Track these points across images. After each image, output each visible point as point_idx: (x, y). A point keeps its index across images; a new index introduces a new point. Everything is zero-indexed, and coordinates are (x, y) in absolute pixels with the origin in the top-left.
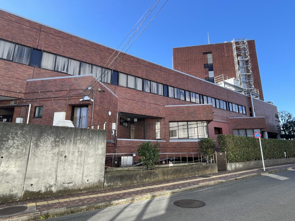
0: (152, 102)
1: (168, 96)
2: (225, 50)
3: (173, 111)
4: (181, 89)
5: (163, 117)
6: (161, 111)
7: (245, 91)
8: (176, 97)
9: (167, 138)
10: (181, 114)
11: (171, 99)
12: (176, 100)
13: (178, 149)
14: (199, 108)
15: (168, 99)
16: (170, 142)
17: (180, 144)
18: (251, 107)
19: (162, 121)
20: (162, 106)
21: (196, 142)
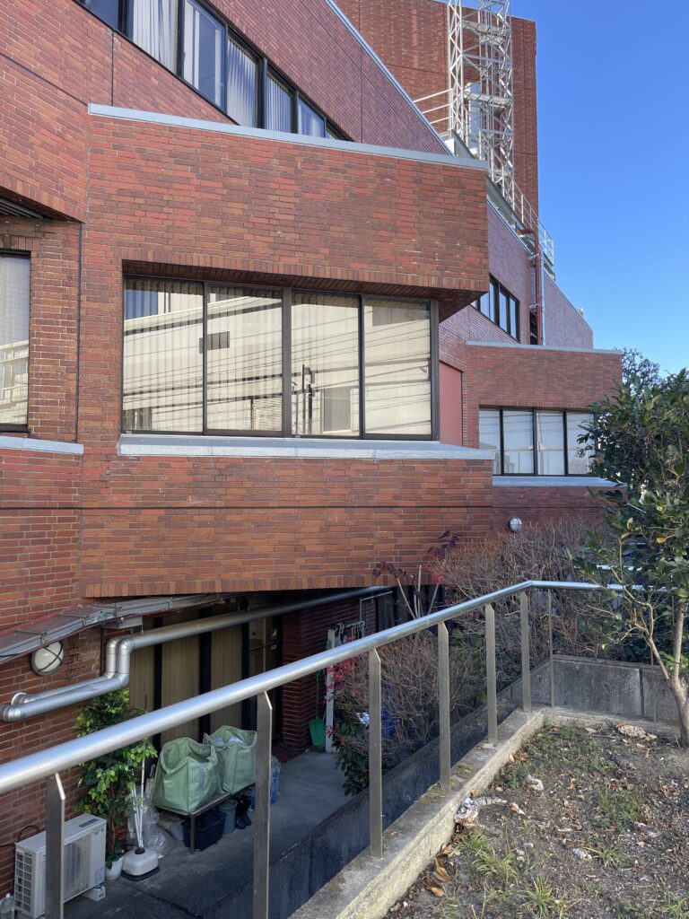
1: (124, 28)
2: (415, 36)
3: (170, 173)
4: (238, 29)
5: (57, 205)
6: (44, 145)
7: (517, 228)
8: (191, 72)
9: (101, 419)
10: (237, 210)
11: (155, 69)
12: (195, 99)
13: (202, 525)
14: (392, 178)
15: (121, 57)
16: (124, 458)
17: (219, 479)
18: (538, 309)
19: (51, 248)
20: (63, 96)
21: (354, 460)
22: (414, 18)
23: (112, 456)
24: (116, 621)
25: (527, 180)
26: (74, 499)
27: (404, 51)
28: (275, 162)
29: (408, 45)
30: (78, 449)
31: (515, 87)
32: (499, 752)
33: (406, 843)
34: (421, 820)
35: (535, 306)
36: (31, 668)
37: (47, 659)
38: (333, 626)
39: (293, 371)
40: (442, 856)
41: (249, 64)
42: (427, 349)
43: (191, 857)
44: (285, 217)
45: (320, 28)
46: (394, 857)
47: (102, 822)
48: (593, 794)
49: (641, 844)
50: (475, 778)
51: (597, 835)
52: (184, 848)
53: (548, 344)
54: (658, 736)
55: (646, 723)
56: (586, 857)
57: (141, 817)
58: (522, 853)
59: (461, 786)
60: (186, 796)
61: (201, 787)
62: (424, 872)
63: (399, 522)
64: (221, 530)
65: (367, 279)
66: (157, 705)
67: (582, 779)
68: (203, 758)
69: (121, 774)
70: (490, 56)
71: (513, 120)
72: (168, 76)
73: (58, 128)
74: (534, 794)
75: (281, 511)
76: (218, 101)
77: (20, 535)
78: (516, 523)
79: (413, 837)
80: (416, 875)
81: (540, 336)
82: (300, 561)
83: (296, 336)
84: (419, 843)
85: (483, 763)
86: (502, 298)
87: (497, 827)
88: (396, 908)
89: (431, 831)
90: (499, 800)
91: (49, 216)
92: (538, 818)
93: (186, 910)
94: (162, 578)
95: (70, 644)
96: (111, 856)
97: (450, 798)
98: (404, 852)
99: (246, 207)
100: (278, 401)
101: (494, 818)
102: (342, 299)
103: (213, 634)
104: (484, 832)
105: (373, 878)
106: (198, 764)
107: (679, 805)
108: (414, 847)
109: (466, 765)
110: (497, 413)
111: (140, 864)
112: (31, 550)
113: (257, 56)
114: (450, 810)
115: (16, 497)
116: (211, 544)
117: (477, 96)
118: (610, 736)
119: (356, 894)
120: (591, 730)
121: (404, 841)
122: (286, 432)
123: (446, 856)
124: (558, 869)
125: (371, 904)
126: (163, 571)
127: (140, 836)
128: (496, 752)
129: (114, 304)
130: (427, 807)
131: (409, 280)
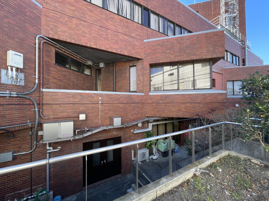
0: (120, 31)
1: (149, 26)
2: (212, 8)
3: (157, 48)
4: (170, 20)
5: (139, 57)
6: (137, 48)
7: (239, 41)
8: (161, 30)
9: (147, 89)
10: (168, 51)
11: (155, 31)
12: (162, 34)
13: (163, 106)
14: (200, 38)
15: (149, 31)
16: (150, 95)
17: (165, 98)
18: (245, 58)
19: (139, 64)
20: (140, 40)
21: (192, 94)
22: (212, 4)
23: (148, 95)
24: (149, 120)
25: (243, 30)
26: (143, 101)
27: (210, 12)
28: (175, 41)
29: (211, 11)
30: (143, 94)
31: (239, 11)
32: (211, 160)
33: (178, 176)
34: (184, 171)
35: (244, 57)
36: (137, 126)
37: (140, 125)
38: (190, 124)
39: (180, 79)
40: (188, 180)
41: (172, 25)
42: (209, 71)
43: (162, 158)
44: (177, 51)
45: (187, 14)
46: (174, 178)
47: (148, 150)
48: (237, 176)
49: (249, 196)
50: (202, 164)
51: (234, 188)
52: (161, 156)
53: (248, 65)
54: (265, 165)
55: (261, 161)
56: (228, 194)
57: (154, 150)
58: (209, 186)
59: (197, 166)
60: (162, 149)
61: (164, 148)
62: (183, 183)
63: (202, 106)
64: (166, 107)
65: (194, 59)
66: (158, 135)
67: (234, 171)
68: (165, 143)
69: (151, 143)
70: (232, 6)
71: (238, 18)
72: (157, 32)
73: (139, 45)
74: (218, 172)
75: (177, 104)
76: (166, 34)
77: (135, 107)
78: (237, 105)
79: (181, 175)
80: (181, 183)
81: (245, 64)
82: (181, 112)
83: (180, 73)
84: (182, 176)
85: (206, 161)
86: (234, 57)
87: (205, 178)
88: (173, 189)
89: (186, 174)
90: (207, 171)
91: (139, 59)
92: (217, 179)
93: (160, 167)
94: (156, 114)
95: (143, 123)
96: (150, 155)
97: (193, 168)
98: (177, 178)
99: (170, 50)
100: (177, 84)
101: (205, 175)
102: (190, 64)
103: (167, 124)
104: (201, 178)
105: (167, 182)
106: (163, 144)
107: (267, 188)
108: (180, 177)
109: (201, 161)
110: (232, 82)
111: (155, 157)
112: (137, 109)
113: (173, 23)
114: (193, 171)
115: (135, 101)
116: (164, 109)
117: (228, 15)
118: (248, 162)
119: (162, 184)
120: (242, 159)
121: (178, 175)
122: (178, 89)
123: (189, 180)
124: (218, 195)
125: (166, 187)
126: (156, 113)
127: (154, 153)
128: (210, 159)
129: (148, 71)
130: (187, 169)
131: (204, 57)
